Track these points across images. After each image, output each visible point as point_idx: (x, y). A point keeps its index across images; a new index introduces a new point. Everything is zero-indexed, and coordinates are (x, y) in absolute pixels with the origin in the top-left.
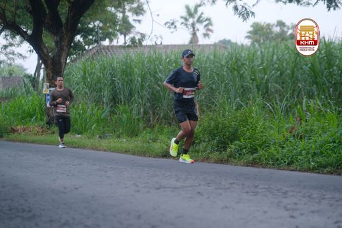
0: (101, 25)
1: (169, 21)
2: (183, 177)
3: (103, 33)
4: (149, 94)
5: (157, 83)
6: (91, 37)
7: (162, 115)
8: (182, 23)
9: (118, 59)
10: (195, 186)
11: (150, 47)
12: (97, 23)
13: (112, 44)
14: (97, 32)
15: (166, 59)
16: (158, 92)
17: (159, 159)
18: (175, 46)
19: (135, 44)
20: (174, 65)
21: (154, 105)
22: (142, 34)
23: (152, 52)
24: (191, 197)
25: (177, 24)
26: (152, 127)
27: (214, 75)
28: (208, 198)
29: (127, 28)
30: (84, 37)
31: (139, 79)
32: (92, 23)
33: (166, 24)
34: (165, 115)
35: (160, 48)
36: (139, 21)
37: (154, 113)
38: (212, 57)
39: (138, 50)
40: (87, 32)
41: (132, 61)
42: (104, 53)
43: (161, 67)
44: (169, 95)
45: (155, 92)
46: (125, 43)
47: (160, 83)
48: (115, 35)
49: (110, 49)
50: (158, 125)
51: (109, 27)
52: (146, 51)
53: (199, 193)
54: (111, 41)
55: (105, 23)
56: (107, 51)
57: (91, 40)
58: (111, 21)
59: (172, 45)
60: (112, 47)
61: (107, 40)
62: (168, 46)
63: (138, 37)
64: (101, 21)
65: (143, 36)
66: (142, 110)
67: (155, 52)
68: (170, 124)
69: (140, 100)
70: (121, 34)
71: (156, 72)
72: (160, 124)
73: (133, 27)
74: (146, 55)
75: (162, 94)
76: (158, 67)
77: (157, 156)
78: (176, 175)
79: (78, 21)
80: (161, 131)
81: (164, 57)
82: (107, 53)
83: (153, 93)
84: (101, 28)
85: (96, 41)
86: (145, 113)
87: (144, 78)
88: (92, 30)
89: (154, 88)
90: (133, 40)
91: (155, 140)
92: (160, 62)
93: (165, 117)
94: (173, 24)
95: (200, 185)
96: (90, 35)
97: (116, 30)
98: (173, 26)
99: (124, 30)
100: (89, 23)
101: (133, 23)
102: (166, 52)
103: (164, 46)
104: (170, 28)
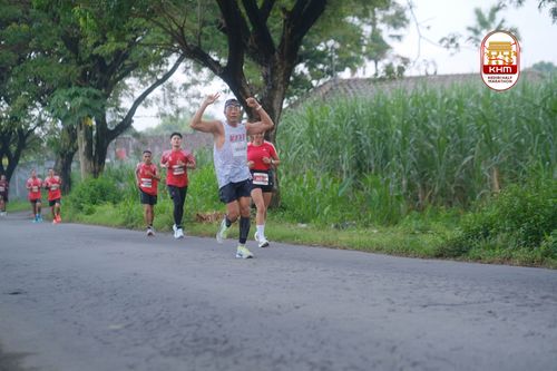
0: (337, 46)
1: (446, 36)
2: (467, 288)
3: (340, 59)
4: (415, 156)
5: (428, 138)
6: (321, 66)
7: (437, 189)
8: (471, 38)
9: (364, 100)
10: (485, 302)
11: (416, 79)
12: (331, 43)
13: (356, 76)
14: (330, 58)
15: (443, 98)
16: (430, 152)
17: (430, 261)
18: (458, 76)
19: (392, 75)
20: (456, 107)
21: (423, 173)
22: (403, 59)
23: (420, 87)
24: (477, 320)
25: (459, 41)
26: (421, 209)
27: (523, 122)
28: (504, 320)
29: (379, 49)
30: (311, 66)
31: (399, 132)
32: (323, 44)
33: (442, 41)
34: (442, 189)
35: (433, 81)
36: (399, 37)
37: (424, 187)
38: (519, 93)
39: (397, 85)
40: (314, 58)
41: (387, 103)
42: (343, 91)
43: (434, 111)
44: (448, 157)
45: (425, 152)
46: (376, 74)
47: (432, 137)
48: (360, 62)
49: (352, 85)
50: (430, 206)
51: (350, 49)
52: (411, 84)
53: (490, 312)
54: (354, 70)
55: (343, 43)
56: (348, 88)
57: (322, 70)
58: (352, 40)
59: (452, 76)
60: (356, 81)
61: (348, 70)
62: (446, 76)
63: (397, 64)
64: (335, 40)
65: (406, 61)
66: (404, 182)
67: (424, 88)
68: (450, 203)
69: (401, 166)
70: (370, 59)
71: (426, 120)
72: (434, 204)
73: (388, 47)
74: (410, 93)
75: (436, 155)
76: (431, 112)
77: (427, 256)
78: (456, 286)
79: (299, 42)
80: (435, 216)
81: (440, 95)
82: (346, 91)
83: (421, 153)
84: (337, 51)
85: (330, 73)
86: (410, 186)
87: (406, 129)
88: (323, 54)
89: (423, 147)
90: (389, 69)
91: (424, 231)
92: (433, 104)
93: (443, 193)
94: (453, 40)
95: (493, 300)
96: (320, 62)
97: (361, 53)
98: (454, 45)
99: (375, 54)
100: (318, 44)
101: (388, 41)
102: (442, 87)
103: (440, 76)
104: (448, 47)
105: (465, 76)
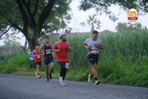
0: (53, 24)
1: (82, 22)
2: (88, 89)
3: (53, 28)
4: (73, 54)
6: (48, 30)
7: (79, 63)
8: (88, 23)
10: (93, 93)
11: (74, 33)
12: (51, 23)
14: (51, 28)
15: (81, 39)
16: (77, 53)
17: (78, 82)
18: (84, 33)
20: (84, 41)
21: (76, 58)
22: (70, 28)
23: (75, 36)
24: (91, 98)
25: (85, 24)
26: (75, 68)
29: (64, 25)
30: (46, 30)
32: (49, 24)
33: (80, 24)
34: (80, 63)
35: (78, 34)
36: (69, 23)
37: (76, 62)
39: (69, 35)
40: (46, 28)
43: (78, 42)
44: (82, 54)
45: (76, 53)
47: (78, 49)
48: (59, 29)
49: (57, 35)
51: (56, 25)
52: (72, 35)
53: (95, 96)
54: (57, 31)
55: (54, 24)
56: (55, 35)
57: (49, 31)
58: (57, 23)
59: (83, 33)
61: (55, 31)
62: (81, 33)
63: (68, 29)
64: (53, 23)
65: (71, 29)
67: (76, 36)
68: (83, 67)
69: (70, 57)
70: (61, 28)
71: (76, 44)
72: (78, 67)
73: (66, 25)
74: (72, 37)
75: (79, 54)
76: (77, 42)
77: (77, 81)
78: (85, 89)
79: (43, 23)
80: (79, 70)
81: (80, 38)
82: (55, 36)
83: (75, 53)
84: (53, 26)
85: (51, 31)
86: (72, 62)
88: (49, 26)
89: (75, 51)
90: (66, 31)
91: (76, 74)
92: (78, 40)
94: (83, 24)
95: (95, 93)
97: (59, 26)
98: (84, 25)
99: (63, 27)
100: (48, 24)
101: (66, 23)
102: (80, 36)
103: (80, 33)
104: (82, 25)
105: (86, 33)
